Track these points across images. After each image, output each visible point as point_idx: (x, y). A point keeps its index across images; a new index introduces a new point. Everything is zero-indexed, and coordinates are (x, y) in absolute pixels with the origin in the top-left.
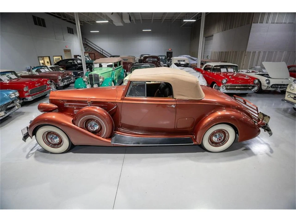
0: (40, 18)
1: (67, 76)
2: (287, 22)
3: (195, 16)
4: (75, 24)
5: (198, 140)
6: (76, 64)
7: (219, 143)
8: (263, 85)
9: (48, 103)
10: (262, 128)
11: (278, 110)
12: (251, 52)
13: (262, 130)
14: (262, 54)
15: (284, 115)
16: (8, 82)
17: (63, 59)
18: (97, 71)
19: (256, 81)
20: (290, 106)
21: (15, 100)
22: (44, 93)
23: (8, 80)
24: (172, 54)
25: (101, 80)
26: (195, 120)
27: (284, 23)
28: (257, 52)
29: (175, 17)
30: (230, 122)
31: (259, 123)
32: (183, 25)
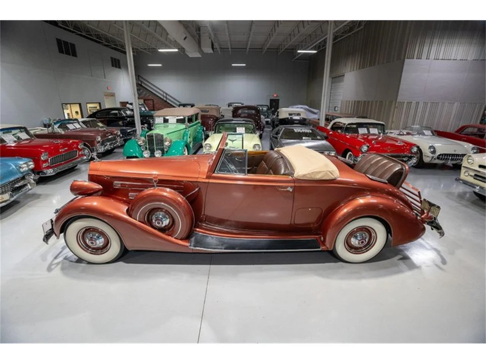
0: (68, 42)
1: (110, 136)
2: (459, 58)
3: (315, 44)
4: (125, 53)
5: (327, 243)
6: (124, 117)
7: (361, 248)
8: (425, 156)
9: (86, 182)
10: (428, 224)
11: (449, 195)
12: (404, 102)
13: (428, 227)
14: (421, 105)
15: (460, 203)
16: (13, 145)
17: (102, 108)
18: (159, 130)
19: (415, 149)
20: (469, 189)
21: (28, 174)
22: (73, 163)
23: (15, 142)
24: (278, 103)
25: (167, 143)
26: (323, 212)
27: (454, 60)
28: (414, 102)
29: (283, 46)
30: (377, 215)
31: (423, 216)
32: (296, 58)
